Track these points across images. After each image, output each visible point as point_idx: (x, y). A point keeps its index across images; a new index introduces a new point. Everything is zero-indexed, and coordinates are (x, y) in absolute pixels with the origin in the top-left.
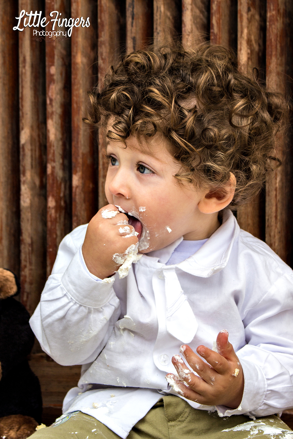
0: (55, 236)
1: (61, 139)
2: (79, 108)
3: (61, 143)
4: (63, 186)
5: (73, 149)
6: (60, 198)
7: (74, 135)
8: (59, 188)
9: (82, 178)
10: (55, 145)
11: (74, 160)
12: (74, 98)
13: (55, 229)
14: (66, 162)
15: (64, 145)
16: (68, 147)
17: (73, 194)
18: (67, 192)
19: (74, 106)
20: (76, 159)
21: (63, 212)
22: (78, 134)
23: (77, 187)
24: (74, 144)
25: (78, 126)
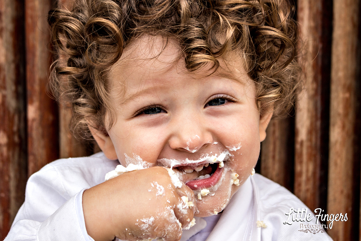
0: (7, 178)
1: (14, 61)
2: (34, 24)
3: (13, 66)
4: (16, 118)
5: (28, 75)
6: (13, 133)
7: (29, 56)
8: (11, 120)
9: (40, 109)
10: (6, 68)
11: (29, 87)
12: (29, 12)
13: (8, 170)
14: (20, 89)
15: (17, 68)
16: (22, 70)
17: (29, 130)
18: (22, 125)
19: (29, 21)
20: (32, 87)
21: (17, 149)
22: (34, 55)
23: (34, 120)
24: (29, 67)
25: (34, 47)
